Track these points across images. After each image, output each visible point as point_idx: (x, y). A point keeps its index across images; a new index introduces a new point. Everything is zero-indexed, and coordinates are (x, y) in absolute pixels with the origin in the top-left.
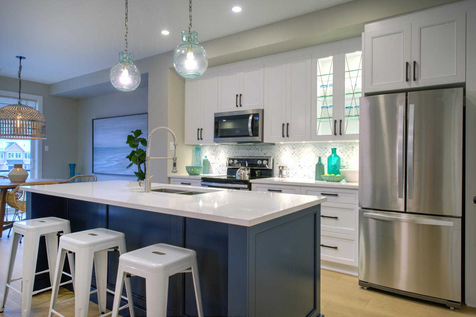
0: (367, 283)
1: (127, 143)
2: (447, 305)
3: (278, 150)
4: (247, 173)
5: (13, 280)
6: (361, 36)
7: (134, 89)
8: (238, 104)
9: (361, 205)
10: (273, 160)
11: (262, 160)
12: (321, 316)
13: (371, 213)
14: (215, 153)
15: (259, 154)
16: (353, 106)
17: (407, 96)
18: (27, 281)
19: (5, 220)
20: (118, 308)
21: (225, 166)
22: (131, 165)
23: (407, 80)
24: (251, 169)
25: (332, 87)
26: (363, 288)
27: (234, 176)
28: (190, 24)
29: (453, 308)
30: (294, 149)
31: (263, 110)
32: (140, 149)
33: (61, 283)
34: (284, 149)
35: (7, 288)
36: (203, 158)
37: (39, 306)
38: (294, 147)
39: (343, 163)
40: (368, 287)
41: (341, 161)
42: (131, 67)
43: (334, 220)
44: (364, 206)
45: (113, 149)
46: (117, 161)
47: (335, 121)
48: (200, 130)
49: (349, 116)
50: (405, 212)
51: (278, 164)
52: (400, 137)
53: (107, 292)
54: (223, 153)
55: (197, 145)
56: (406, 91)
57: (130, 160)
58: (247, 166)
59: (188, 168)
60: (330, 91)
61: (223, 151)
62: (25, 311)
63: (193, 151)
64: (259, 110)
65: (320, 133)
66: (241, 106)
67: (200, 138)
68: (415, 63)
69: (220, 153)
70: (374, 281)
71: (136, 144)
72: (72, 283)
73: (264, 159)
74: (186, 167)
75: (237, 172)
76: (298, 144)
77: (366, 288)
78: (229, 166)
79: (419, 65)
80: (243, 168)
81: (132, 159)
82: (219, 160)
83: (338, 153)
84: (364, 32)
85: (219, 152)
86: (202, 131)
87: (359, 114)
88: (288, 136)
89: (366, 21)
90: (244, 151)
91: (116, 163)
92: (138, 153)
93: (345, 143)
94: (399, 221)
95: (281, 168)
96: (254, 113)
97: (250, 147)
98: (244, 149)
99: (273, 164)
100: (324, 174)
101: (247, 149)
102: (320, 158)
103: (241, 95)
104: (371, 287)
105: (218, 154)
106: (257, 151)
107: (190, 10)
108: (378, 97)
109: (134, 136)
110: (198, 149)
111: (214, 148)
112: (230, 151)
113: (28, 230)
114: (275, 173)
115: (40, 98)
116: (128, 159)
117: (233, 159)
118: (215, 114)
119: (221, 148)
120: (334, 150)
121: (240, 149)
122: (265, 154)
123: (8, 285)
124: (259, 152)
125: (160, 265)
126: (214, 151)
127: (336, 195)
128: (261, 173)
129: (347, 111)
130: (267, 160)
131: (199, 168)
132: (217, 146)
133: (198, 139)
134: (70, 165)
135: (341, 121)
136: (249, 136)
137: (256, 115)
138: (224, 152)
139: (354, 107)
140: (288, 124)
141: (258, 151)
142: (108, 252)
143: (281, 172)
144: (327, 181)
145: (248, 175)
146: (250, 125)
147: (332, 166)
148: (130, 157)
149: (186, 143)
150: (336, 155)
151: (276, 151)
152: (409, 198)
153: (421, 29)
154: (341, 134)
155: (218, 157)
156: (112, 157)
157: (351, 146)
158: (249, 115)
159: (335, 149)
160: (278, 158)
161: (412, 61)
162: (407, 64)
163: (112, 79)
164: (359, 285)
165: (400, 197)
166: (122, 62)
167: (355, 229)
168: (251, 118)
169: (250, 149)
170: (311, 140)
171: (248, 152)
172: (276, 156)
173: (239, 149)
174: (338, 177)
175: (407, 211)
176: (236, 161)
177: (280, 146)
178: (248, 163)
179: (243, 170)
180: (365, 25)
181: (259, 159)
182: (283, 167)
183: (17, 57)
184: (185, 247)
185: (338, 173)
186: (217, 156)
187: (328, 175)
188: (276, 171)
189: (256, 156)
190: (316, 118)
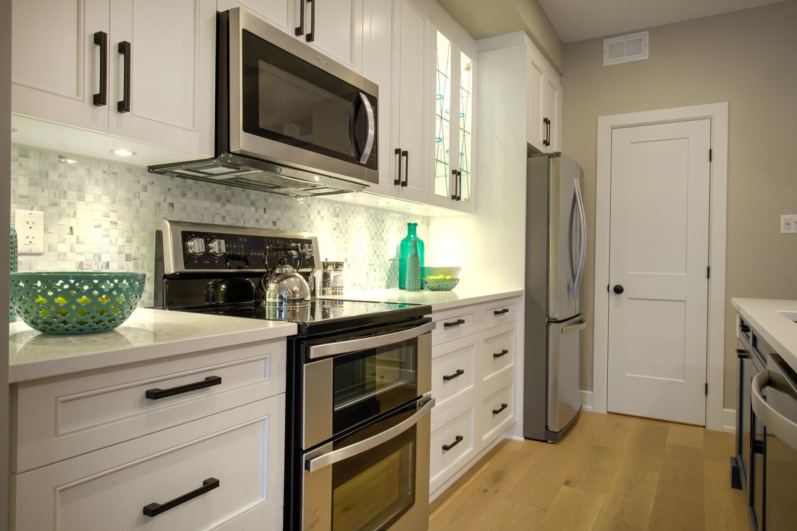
3: (306, 216)
8: (306, 29)
14: (44, 197)
15: (257, 221)
34: (319, 212)
38: (337, 211)
54: (98, 199)
61: (98, 190)
66: (309, 38)
69: (81, 198)
82: (73, 238)
85: (72, 195)
90: (207, 204)
97: (229, 192)
98: (206, 198)
101: (219, 199)
105: (64, 203)
106: (253, 209)
112: (143, 196)
119: (89, 172)
120: (412, 228)
121: (189, 193)
122: (274, 223)
124: (257, 216)
138: (106, 199)
141: (256, 211)
151: (301, 217)
155: (66, 222)
169: (228, 201)
171: (223, 212)
186: (60, 215)
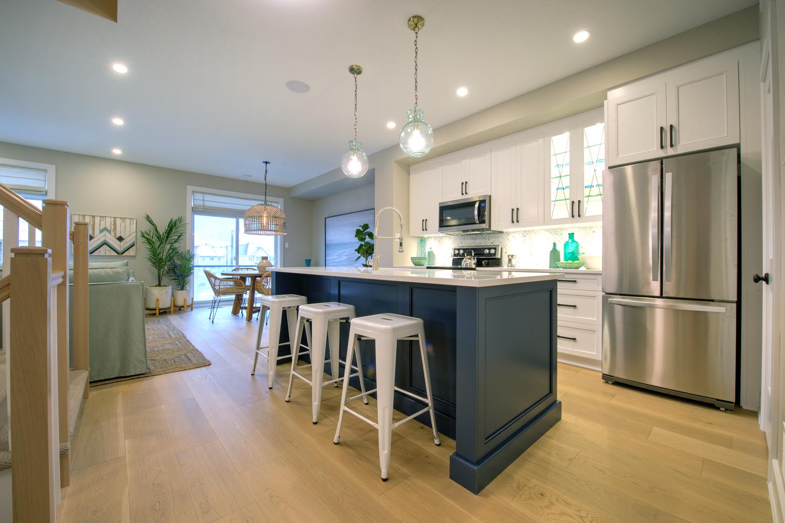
0: (613, 376)
1: (355, 236)
2: (716, 405)
3: (506, 239)
4: (473, 263)
5: (262, 348)
6: (602, 106)
7: (362, 175)
8: (464, 192)
9: (605, 290)
10: (502, 248)
11: (490, 249)
12: (558, 402)
13: (617, 298)
15: (486, 243)
16: (595, 184)
17: (662, 164)
18: (273, 347)
19: (254, 306)
20: (349, 376)
21: (451, 256)
22: (359, 257)
23: (662, 147)
24: (477, 259)
25: (569, 166)
26: (607, 383)
27: (459, 267)
28: (416, 103)
29: (724, 409)
30: (525, 236)
31: (490, 196)
32: (367, 242)
33: (300, 352)
34: (514, 237)
35: (257, 354)
36: (427, 250)
37: (282, 373)
38: (525, 234)
39: (581, 250)
40: (614, 382)
41: (580, 247)
42: (359, 154)
43: (571, 310)
44: (608, 291)
45: (343, 245)
46: (346, 256)
47: (573, 202)
48: (425, 221)
49: (589, 196)
50: (661, 297)
51: (506, 253)
52: (654, 215)
53: (339, 363)
55: (422, 237)
56: (661, 160)
57: (359, 253)
58: (473, 255)
59: (413, 259)
60: (566, 170)
61: (448, 241)
62: (271, 373)
63: (418, 243)
64: (486, 196)
65: (555, 216)
66: (466, 193)
67: (425, 229)
68: (671, 126)
69: (445, 243)
70: (620, 374)
71: (364, 237)
72: (309, 354)
73: (492, 248)
74: (411, 258)
75: (463, 262)
76: (529, 231)
77: (611, 383)
78: (454, 256)
79: (677, 128)
80: (469, 257)
81: (360, 251)
83: (576, 238)
84: (606, 99)
86: (427, 222)
87: (601, 193)
88: (518, 221)
89: (609, 87)
90: (470, 241)
91: (346, 257)
92: (365, 246)
93: (585, 228)
94: (652, 307)
95: (510, 257)
96: (481, 199)
97: (476, 237)
98: (470, 239)
99: (501, 253)
100: (559, 261)
101: (473, 239)
102: (555, 244)
103: (466, 183)
104: (617, 382)
105: (443, 245)
106: (484, 240)
107: (416, 90)
108: (624, 169)
109: (361, 230)
110: (422, 240)
111: (438, 239)
113: (273, 302)
114: (503, 263)
115: (281, 200)
116: (357, 252)
117: (459, 250)
118: (440, 203)
120: (571, 236)
121: (466, 239)
122: (492, 243)
123: (258, 351)
124: (486, 241)
125: (389, 326)
126: (439, 243)
127: (575, 281)
128: (488, 263)
129: (586, 192)
130: (495, 249)
131: (424, 258)
132: (442, 237)
133: (423, 230)
134: (306, 260)
135: (579, 202)
136: (475, 223)
137: (482, 202)
138: (449, 243)
139: (595, 186)
140: (518, 209)
142: (340, 322)
143: (510, 260)
144: (564, 268)
145: (474, 264)
146: (476, 212)
147: (570, 253)
148: (358, 251)
149: (411, 235)
150: (574, 241)
152: (666, 281)
153: (678, 87)
154: (579, 216)
155: (443, 248)
156: (341, 252)
157: (592, 230)
158: (475, 202)
159: (573, 234)
160: (506, 247)
161: (668, 124)
162: (662, 129)
163: (343, 166)
164: (603, 379)
165: (655, 279)
166: (352, 149)
167: (597, 319)
168: (477, 205)
169: (476, 239)
170: (544, 224)
171: (475, 242)
172: (504, 245)
173: (464, 239)
174: (576, 263)
175: (664, 295)
176: (462, 252)
177: (508, 234)
178: (474, 252)
179: (469, 259)
180: (608, 93)
181: (486, 248)
182: (512, 256)
183: (264, 162)
184: (412, 316)
185: (577, 259)
187: (565, 262)
188: (505, 260)
189: (482, 245)
190: (550, 201)
